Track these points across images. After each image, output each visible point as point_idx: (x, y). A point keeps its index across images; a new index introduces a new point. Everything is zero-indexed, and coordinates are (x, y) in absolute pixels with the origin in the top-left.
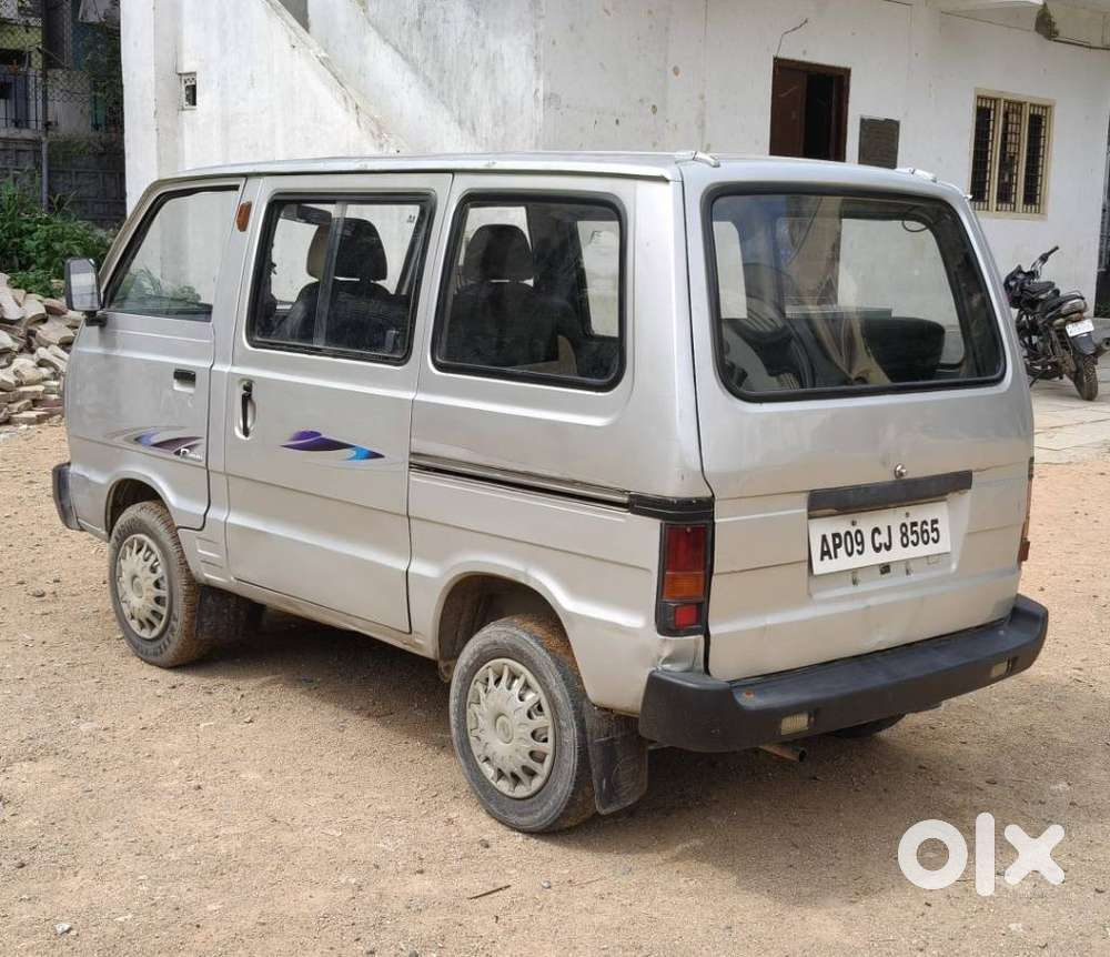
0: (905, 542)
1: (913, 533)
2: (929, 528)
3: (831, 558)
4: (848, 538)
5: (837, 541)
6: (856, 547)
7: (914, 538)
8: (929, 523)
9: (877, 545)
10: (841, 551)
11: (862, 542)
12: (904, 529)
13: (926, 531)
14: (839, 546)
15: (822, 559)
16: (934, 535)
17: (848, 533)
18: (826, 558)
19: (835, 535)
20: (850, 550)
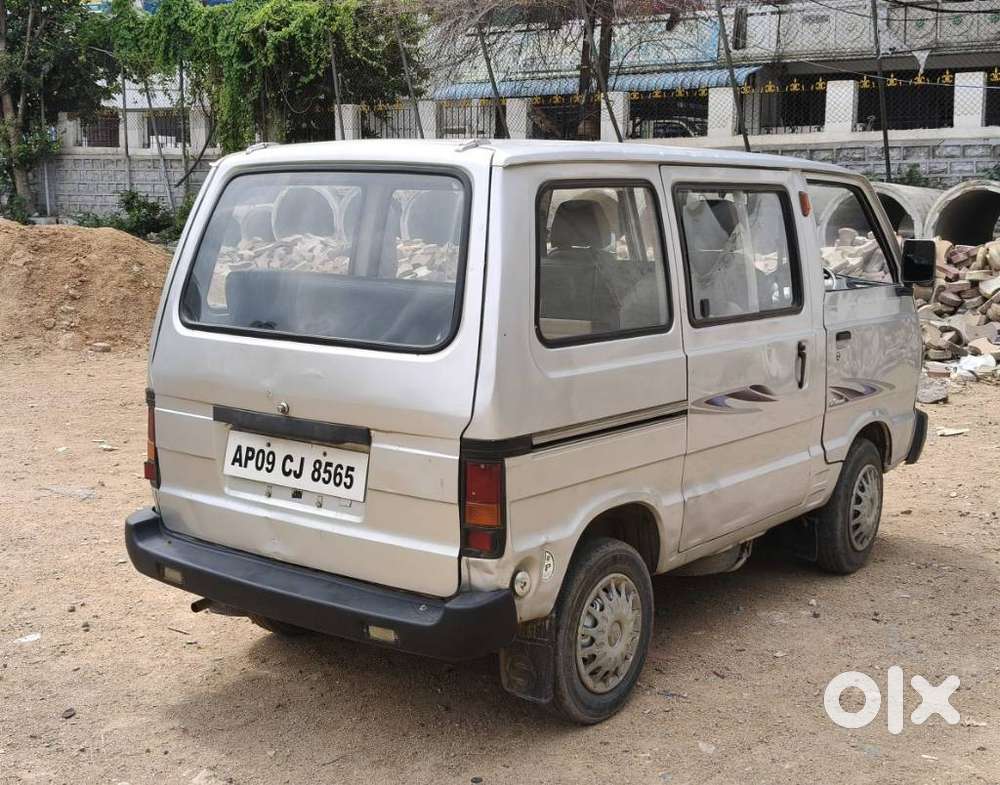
0: (316, 476)
1: (326, 471)
2: (343, 472)
3: (240, 465)
4: (261, 455)
5: (250, 454)
6: (266, 465)
7: (326, 476)
8: (345, 469)
9: (287, 470)
10: (252, 464)
11: (273, 463)
12: (317, 466)
13: (340, 474)
14: (251, 458)
15: (233, 464)
16: (348, 480)
17: (262, 451)
18: (237, 464)
19: (249, 449)
20: (259, 465)
